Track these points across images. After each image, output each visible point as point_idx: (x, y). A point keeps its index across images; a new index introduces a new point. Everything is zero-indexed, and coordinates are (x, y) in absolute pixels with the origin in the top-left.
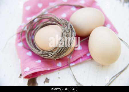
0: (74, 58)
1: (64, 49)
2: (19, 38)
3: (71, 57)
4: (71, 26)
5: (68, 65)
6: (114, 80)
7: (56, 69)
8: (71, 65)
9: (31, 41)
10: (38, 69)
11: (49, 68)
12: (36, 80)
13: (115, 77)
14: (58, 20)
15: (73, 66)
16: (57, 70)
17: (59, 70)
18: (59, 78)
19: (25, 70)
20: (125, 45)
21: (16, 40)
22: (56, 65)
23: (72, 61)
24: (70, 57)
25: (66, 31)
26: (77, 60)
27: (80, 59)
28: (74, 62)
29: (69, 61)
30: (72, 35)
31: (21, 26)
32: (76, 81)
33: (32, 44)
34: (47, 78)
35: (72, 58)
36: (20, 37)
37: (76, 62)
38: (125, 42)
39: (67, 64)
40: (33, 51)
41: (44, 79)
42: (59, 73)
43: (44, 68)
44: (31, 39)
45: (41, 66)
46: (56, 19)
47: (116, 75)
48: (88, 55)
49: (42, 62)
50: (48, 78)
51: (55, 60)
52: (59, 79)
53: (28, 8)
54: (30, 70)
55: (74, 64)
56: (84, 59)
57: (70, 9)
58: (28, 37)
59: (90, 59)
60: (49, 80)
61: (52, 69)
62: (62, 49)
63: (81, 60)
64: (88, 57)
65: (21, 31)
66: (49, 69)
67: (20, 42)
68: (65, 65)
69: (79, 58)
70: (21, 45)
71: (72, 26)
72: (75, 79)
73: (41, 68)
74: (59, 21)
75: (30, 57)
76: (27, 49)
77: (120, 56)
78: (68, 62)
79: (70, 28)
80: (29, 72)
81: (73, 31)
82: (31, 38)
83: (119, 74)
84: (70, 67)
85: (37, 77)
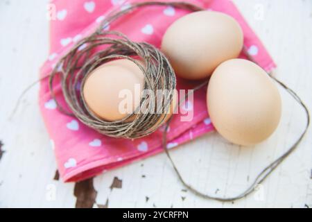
0: (175, 130)
1: (151, 118)
2: (47, 91)
3: (169, 130)
4: (165, 61)
5: (162, 148)
6: (267, 175)
7: (135, 158)
8: (170, 146)
9: (75, 97)
10: (95, 161)
11: (120, 157)
12: (92, 183)
13: (269, 170)
14: (133, 48)
15: (173, 148)
16: (139, 160)
17: (144, 159)
18: (144, 176)
19: (67, 165)
20: (292, 97)
21: (41, 96)
22: (136, 149)
23: (171, 138)
24: (166, 128)
25: (155, 74)
26: (182, 135)
27: (189, 133)
28: (176, 139)
29: (163, 140)
30: (168, 84)
31: (48, 62)
32: (182, 182)
33: (77, 104)
34: (116, 178)
35: (172, 129)
36: (50, 88)
37: (181, 140)
38: (292, 91)
39: (159, 145)
40: (81, 121)
41: (110, 181)
42: (142, 165)
43: (107, 157)
44: (74, 93)
45: (101, 153)
46: (130, 46)
47: (272, 165)
48: (207, 122)
49: (103, 143)
50: (120, 178)
51: (133, 139)
52: (144, 179)
53: (62, 15)
54: (78, 164)
55: (175, 144)
56: (197, 132)
57: (161, 12)
58: (67, 88)
59: (212, 132)
60: (121, 181)
61: (126, 158)
62: (147, 117)
63: (191, 134)
64: (208, 128)
65: (50, 73)
66: (120, 159)
67: (50, 98)
68: (156, 147)
69: (187, 131)
70: (52, 105)
71: (168, 62)
72: (180, 178)
73: (102, 159)
74: (137, 52)
75: (76, 133)
76: (67, 115)
77: (280, 125)
78: (161, 141)
79: (162, 67)
80: (75, 168)
81: (171, 74)
82: (74, 89)
83: (279, 163)
84: (167, 151)
85: (95, 176)
